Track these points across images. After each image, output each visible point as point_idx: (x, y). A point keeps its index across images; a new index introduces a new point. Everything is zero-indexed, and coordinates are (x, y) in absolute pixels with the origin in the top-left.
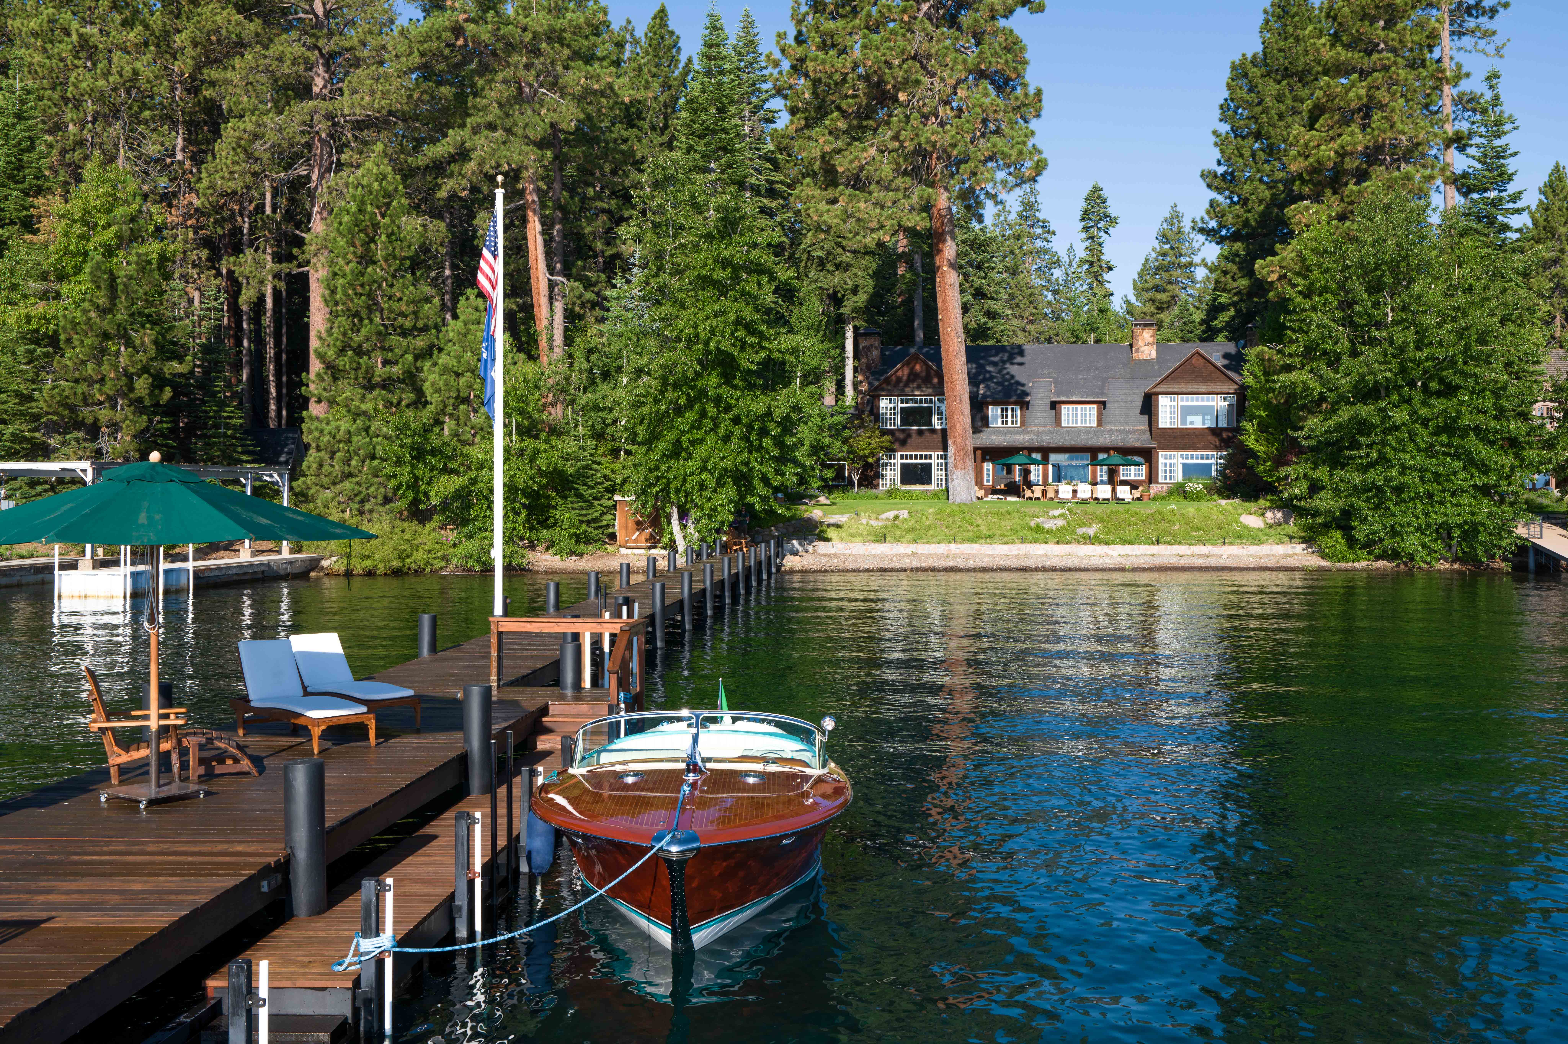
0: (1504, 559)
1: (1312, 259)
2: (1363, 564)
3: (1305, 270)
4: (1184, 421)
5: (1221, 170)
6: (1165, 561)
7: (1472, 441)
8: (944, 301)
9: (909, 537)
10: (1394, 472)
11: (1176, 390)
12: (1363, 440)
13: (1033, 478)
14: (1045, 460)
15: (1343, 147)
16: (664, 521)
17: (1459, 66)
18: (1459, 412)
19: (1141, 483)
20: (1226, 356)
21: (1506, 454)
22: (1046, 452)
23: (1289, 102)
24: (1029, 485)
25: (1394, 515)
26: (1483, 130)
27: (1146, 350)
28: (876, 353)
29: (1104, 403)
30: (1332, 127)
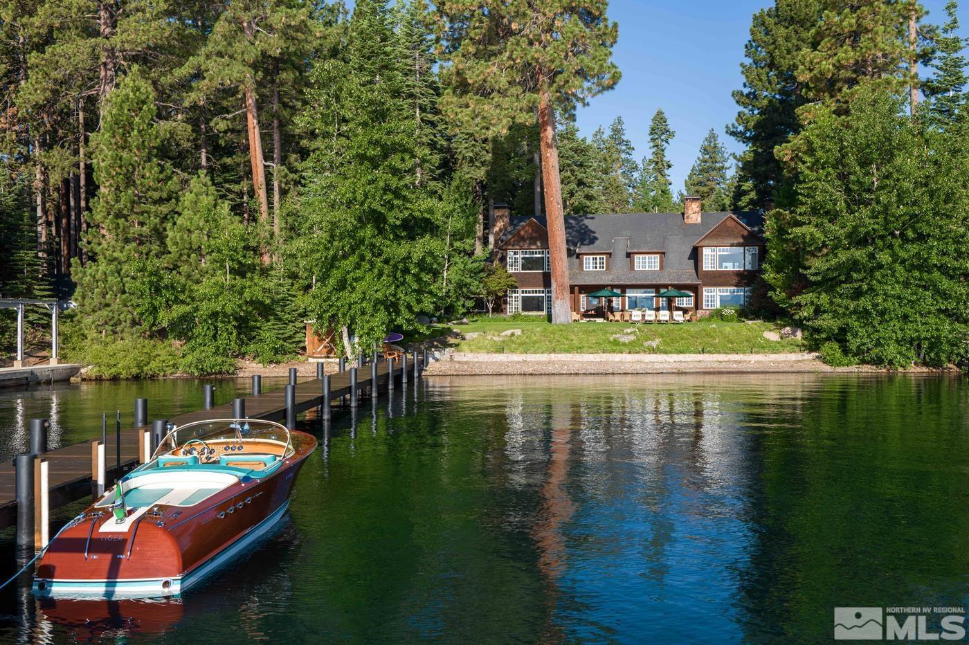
1: (817, 143)
3: (812, 151)
4: (721, 266)
5: (746, 91)
6: (709, 366)
7: (936, 274)
8: (548, 178)
9: (521, 349)
10: (879, 300)
11: (715, 243)
12: (856, 276)
13: (614, 306)
14: (624, 292)
15: (839, 61)
16: (337, 337)
18: (929, 254)
19: (690, 309)
22: (624, 288)
24: (613, 311)
25: (878, 331)
27: (694, 216)
28: (506, 220)
29: (664, 254)
30: (830, 48)
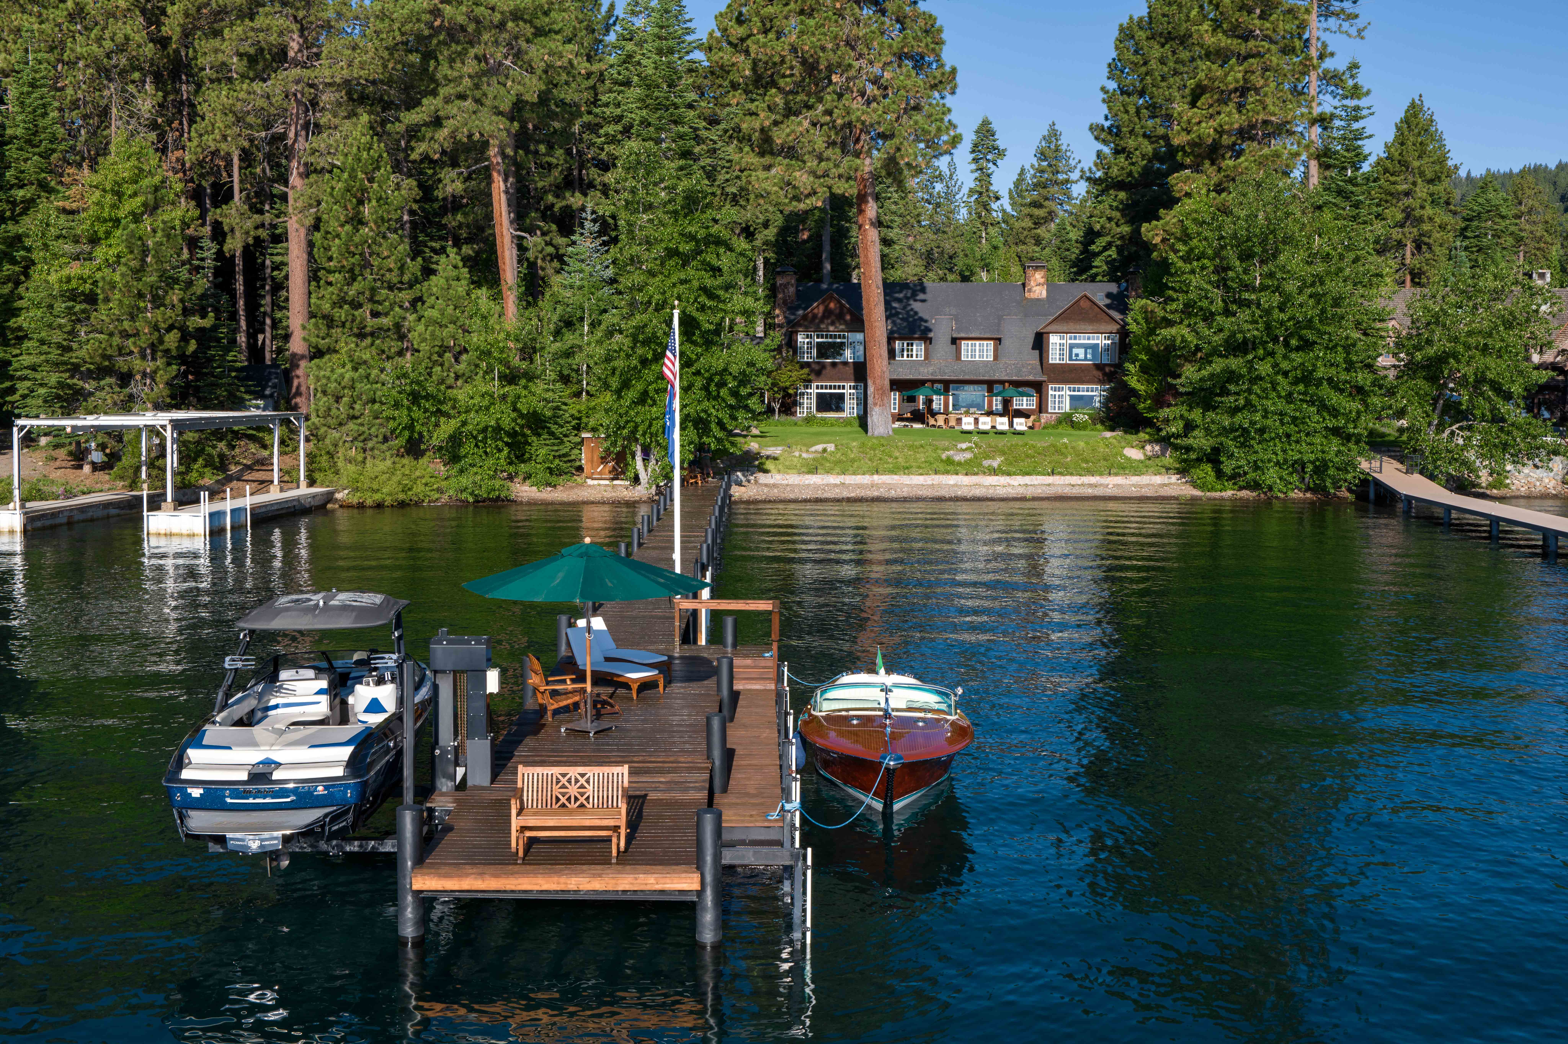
0: (1349, 490)
1: (1193, 228)
2: (1229, 493)
3: (1185, 237)
4: (1071, 358)
5: (1107, 124)
6: (1060, 491)
7: (1325, 391)
8: (867, 257)
9: (838, 469)
10: (1258, 417)
11: (1065, 329)
12: (1232, 388)
13: (935, 406)
14: (947, 390)
15: (1221, 125)
16: (629, 457)
17: (1325, 45)
18: (1314, 365)
19: (1032, 412)
20: (1109, 295)
21: (1354, 400)
22: (947, 384)
23: (1171, 64)
24: (934, 414)
25: (1256, 452)
26: (1343, 114)
27: (1037, 289)
28: (792, 290)
29: (999, 340)
30: (1211, 106)
